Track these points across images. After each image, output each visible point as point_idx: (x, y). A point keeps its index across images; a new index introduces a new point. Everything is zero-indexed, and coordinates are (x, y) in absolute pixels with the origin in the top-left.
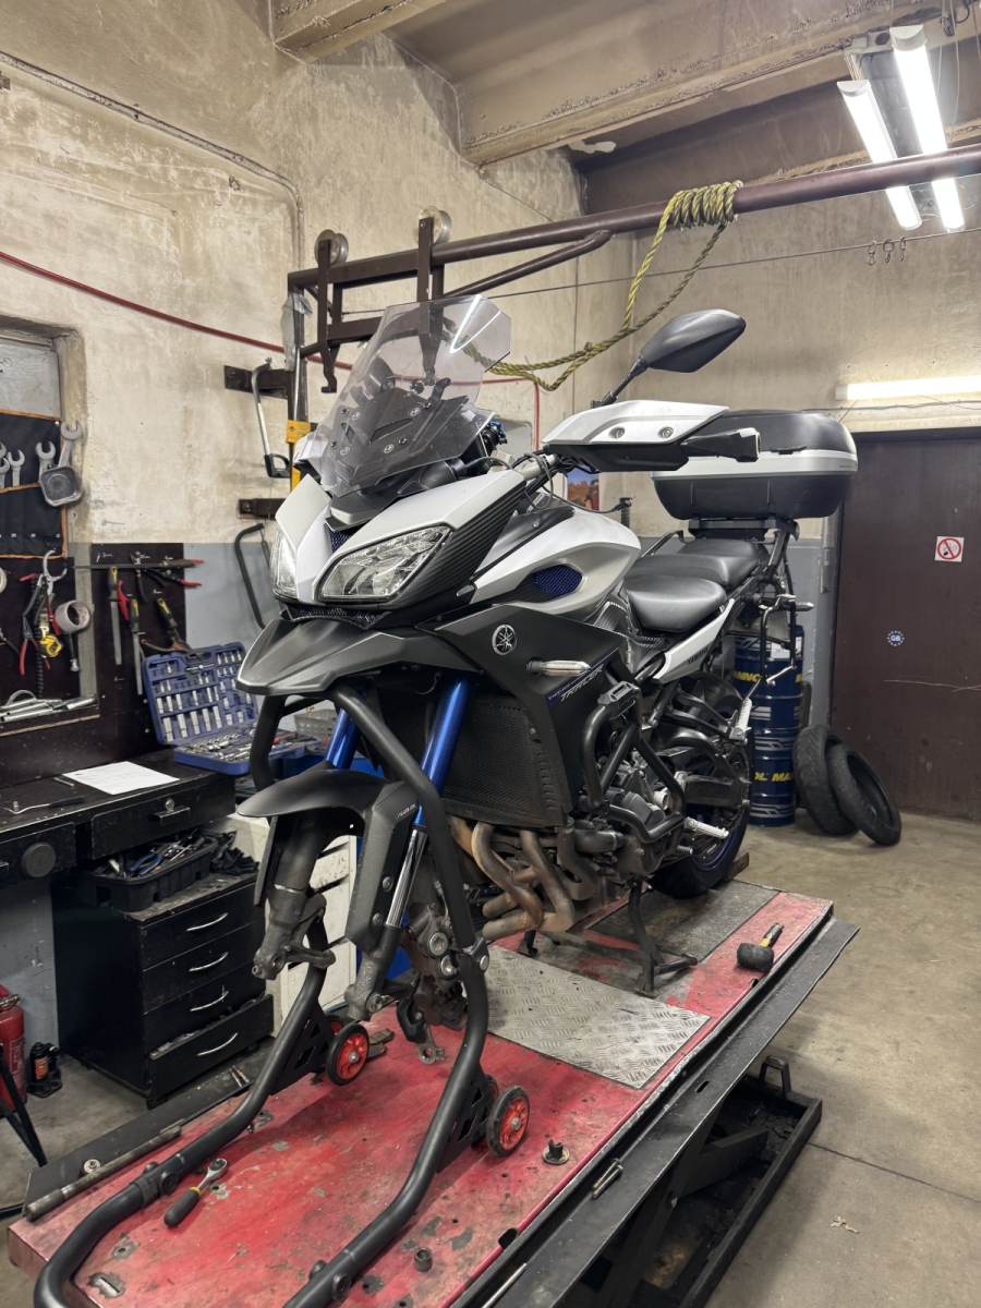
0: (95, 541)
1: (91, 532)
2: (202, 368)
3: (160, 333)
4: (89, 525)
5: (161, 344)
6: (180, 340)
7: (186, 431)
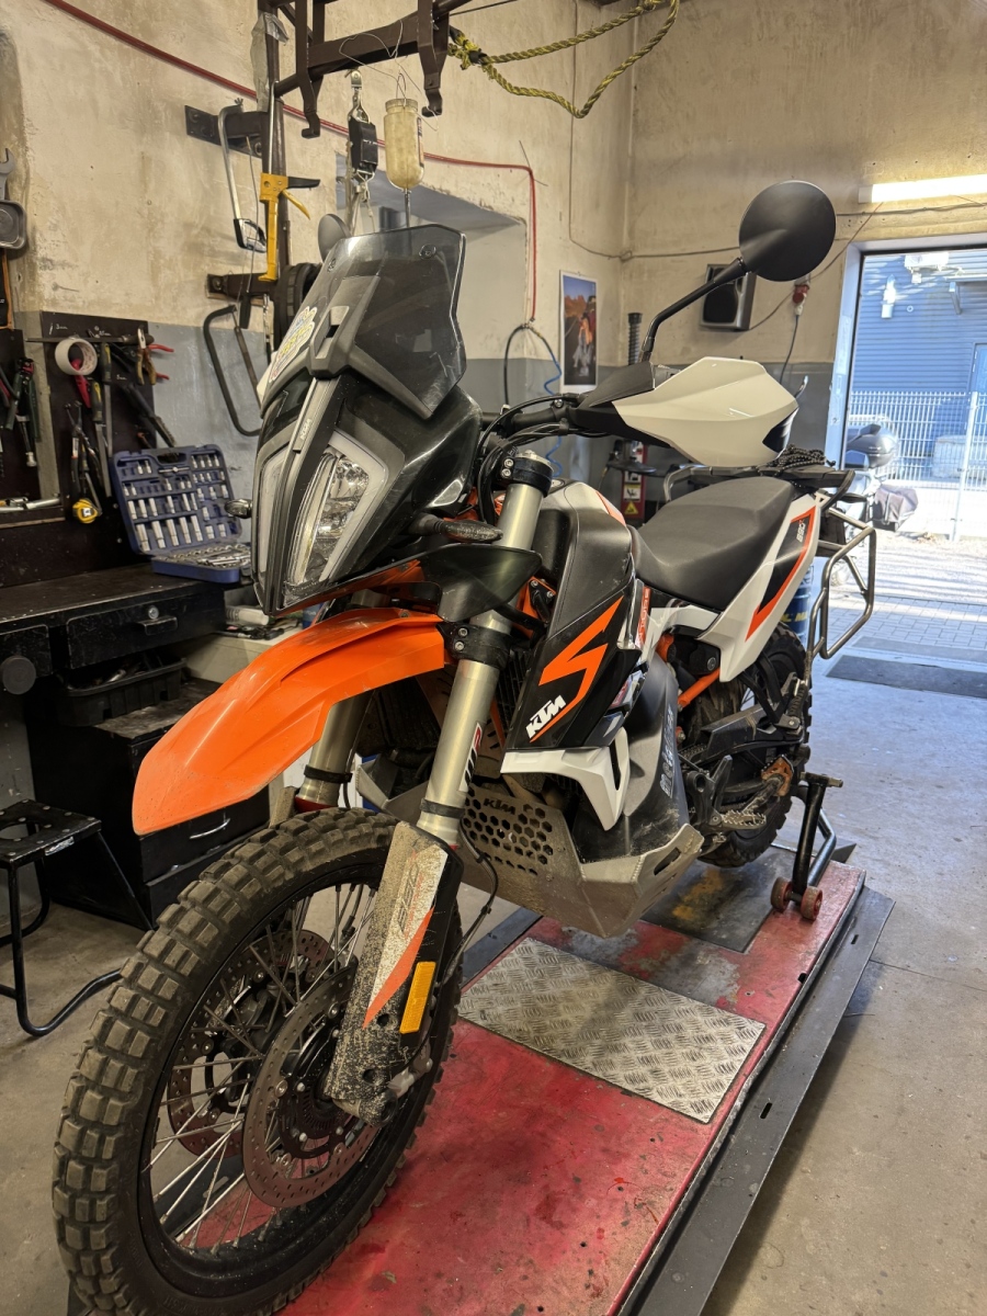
0: (45, 309)
1: (41, 298)
2: (161, 107)
3: (108, 53)
4: (37, 289)
5: (110, 68)
6: (132, 65)
7: (144, 182)
